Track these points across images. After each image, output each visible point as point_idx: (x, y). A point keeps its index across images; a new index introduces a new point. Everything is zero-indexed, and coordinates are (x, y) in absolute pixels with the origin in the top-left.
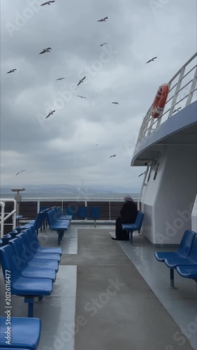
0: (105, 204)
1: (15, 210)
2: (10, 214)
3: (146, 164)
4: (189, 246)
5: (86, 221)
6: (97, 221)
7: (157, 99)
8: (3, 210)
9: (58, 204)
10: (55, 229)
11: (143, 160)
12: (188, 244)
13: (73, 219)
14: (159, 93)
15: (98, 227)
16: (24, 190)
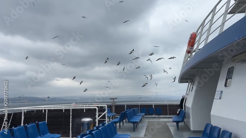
0: (165, 106)
1: (106, 111)
2: (103, 114)
3: (187, 82)
4: (209, 133)
5: (154, 116)
6: (160, 116)
7: (190, 41)
8: (97, 111)
9: (137, 106)
10: (131, 122)
11: (186, 79)
12: (208, 131)
13: (145, 115)
14: (191, 38)
15: (161, 120)
16: (117, 98)
